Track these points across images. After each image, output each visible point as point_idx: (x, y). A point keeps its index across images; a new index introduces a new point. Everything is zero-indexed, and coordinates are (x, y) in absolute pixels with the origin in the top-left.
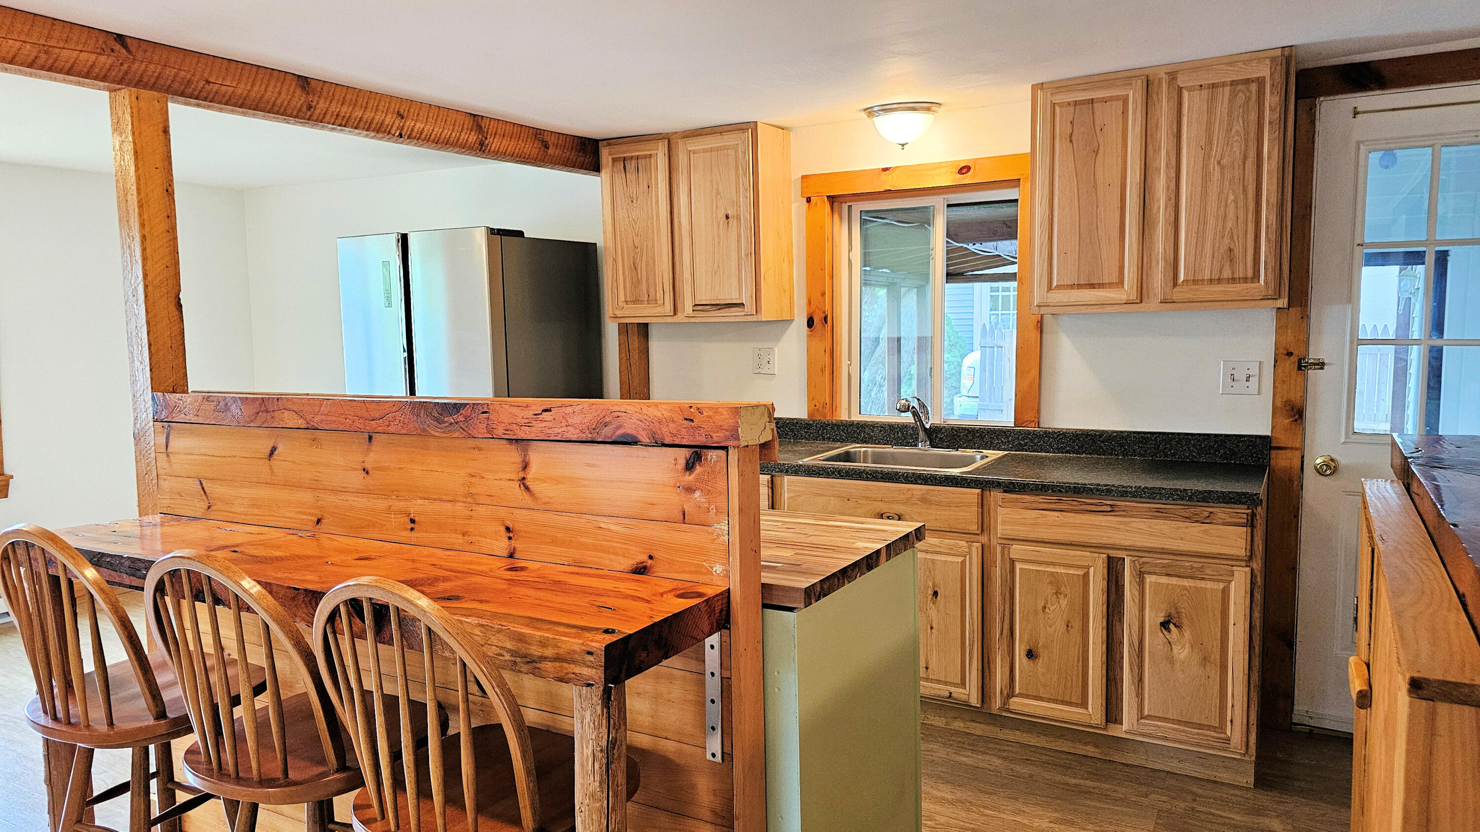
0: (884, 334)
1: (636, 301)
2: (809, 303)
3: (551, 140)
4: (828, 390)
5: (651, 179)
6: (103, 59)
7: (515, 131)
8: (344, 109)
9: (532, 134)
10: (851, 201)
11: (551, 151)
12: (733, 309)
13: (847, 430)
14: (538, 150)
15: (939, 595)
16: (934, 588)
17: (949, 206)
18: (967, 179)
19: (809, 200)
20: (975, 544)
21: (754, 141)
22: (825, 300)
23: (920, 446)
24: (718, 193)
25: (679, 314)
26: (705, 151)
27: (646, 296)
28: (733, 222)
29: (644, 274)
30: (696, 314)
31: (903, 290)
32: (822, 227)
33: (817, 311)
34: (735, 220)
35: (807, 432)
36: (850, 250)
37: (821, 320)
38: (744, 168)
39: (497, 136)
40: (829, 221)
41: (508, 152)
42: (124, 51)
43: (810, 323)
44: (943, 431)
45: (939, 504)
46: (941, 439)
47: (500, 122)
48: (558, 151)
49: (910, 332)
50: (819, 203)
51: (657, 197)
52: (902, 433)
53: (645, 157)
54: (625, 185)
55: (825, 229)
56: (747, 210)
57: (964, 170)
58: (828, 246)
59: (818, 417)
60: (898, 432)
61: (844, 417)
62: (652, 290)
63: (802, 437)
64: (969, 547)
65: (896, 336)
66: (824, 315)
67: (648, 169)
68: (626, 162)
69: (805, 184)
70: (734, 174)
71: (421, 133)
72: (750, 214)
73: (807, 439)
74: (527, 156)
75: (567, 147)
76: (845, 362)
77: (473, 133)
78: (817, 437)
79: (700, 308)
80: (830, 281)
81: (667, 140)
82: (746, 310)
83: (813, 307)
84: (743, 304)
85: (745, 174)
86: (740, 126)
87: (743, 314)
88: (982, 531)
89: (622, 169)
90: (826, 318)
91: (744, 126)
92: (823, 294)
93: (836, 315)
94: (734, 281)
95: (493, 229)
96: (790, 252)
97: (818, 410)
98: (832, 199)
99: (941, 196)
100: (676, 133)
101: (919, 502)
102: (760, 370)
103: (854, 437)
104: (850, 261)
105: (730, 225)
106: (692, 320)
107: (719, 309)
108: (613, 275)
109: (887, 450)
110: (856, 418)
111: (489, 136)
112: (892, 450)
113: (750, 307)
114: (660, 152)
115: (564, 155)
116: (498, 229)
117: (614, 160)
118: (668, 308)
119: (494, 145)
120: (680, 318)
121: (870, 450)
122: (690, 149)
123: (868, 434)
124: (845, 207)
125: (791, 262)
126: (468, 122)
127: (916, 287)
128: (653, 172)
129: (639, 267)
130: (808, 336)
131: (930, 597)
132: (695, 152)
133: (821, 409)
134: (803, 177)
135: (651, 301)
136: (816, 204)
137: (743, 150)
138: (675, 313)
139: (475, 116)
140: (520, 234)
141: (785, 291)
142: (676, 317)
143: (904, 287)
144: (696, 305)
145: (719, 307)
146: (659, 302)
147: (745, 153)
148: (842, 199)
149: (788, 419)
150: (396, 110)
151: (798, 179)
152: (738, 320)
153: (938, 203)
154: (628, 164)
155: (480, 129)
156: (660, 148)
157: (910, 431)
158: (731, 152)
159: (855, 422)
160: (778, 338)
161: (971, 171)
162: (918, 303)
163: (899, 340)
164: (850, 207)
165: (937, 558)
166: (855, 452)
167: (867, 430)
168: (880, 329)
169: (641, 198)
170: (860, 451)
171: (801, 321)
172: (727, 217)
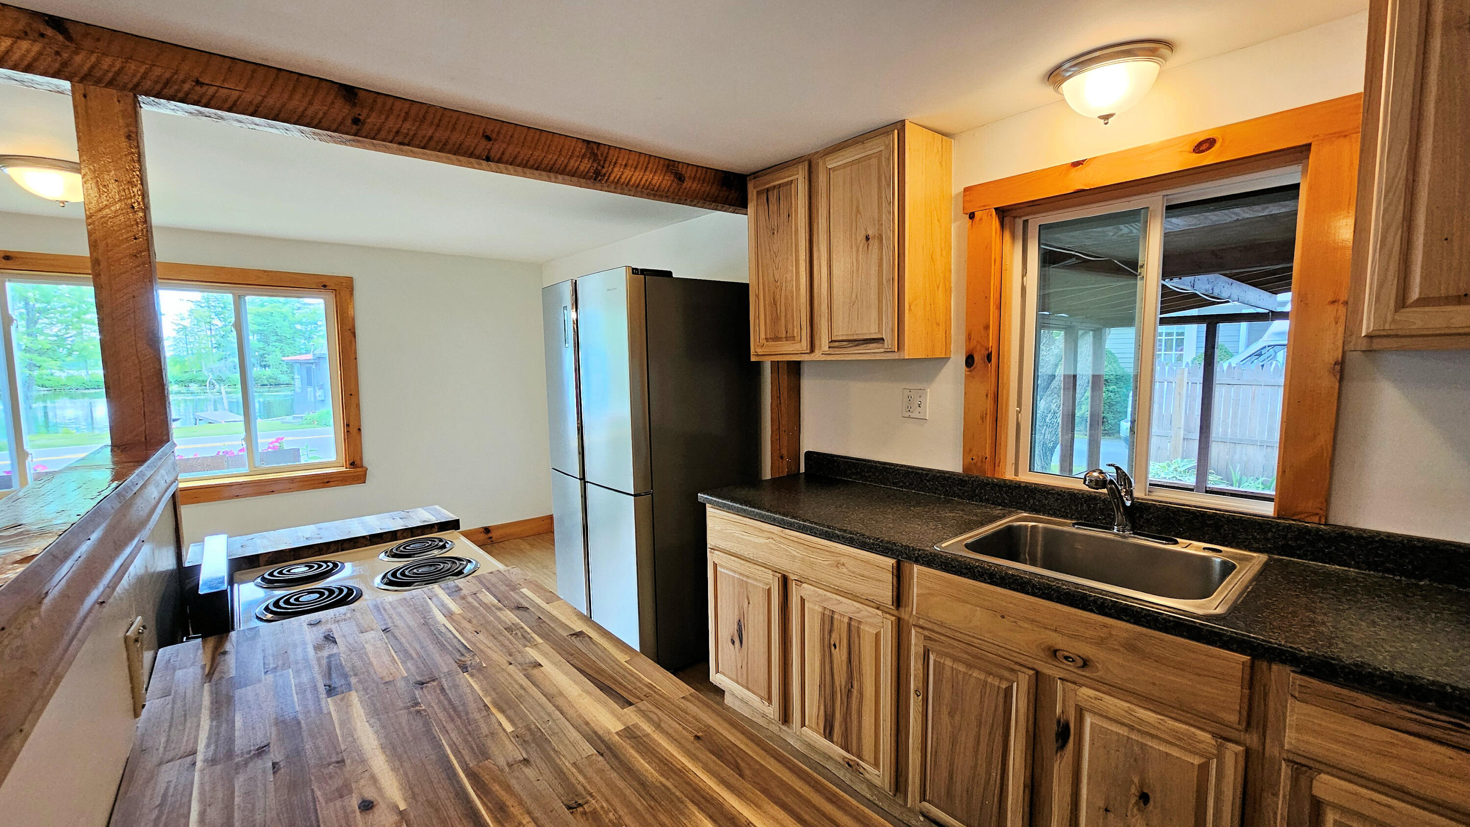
0: (1060, 372)
1: (776, 339)
2: (969, 338)
3: (688, 173)
4: (989, 441)
5: (791, 207)
6: (25, 45)
7: (641, 162)
8: (407, 125)
9: (664, 165)
10: (1028, 214)
11: (687, 184)
12: (872, 345)
13: (1012, 493)
14: (669, 182)
15: (1151, 802)
16: (1141, 786)
17: (1169, 208)
18: (1209, 158)
19: (972, 216)
20: (1230, 745)
21: (901, 145)
22: (988, 335)
23: (1115, 531)
24: (858, 211)
25: (817, 351)
26: (844, 166)
27: (784, 332)
28: (874, 244)
29: (783, 308)
30: (832, 351)
31: (1080, 332)
32: (988, 247)
33: (978, 347)
34: (876, 241)
35: (960, 490)
36: (1024, 273)
37: (983, 359)
38: (888, 176)
39: (618, 166)
40: (998, 239)
41: (631, 183)
42: (60, 38)
43: (970, 361)
44: (1152, 510)
45: (1159, 660)
46: (1148, 520)
47: (622, 151)
48: (694, 185)
49: (1085, 369)
50: (985, 218)
51: (796, 224)
52: (1089, 506)
53: (787, 184)
54: (767, 216)
55: (991, 248)
56: (889, 228)
57: (1205, 145)
58: (995, 270)
59: (975, 473)
60: (1082, 505)
61: (1009, 475)
62: (790, 326)
63: (955, 495)
64: (1220, 747)
65: (1072, 373)
66: (986, 353)
67: (789, 197)
68: (769, 193)
69: (968, 198)
70: (876, 189)
71: (516, 157)
72: (894, 231)
73: (959, 497)
74: (656, 188)
75: (707, 179)
76: (1013, 408)
77: (586, 161)
78: (973, 497)
79: (836, 344)
80: (997, 312)
81: (806, 163)
82: (886, 346)
83: (974, 343)
84: (882, 339)
85: (889, 185)
86: (884, 130)
87: (882, 350)
88: (1249, 724)
89: (765, 200)
90: (989, 357)
91: (888, 129)
92: (987, 327)
93: (1003, 352)
94: (874, 314)
95: (636, 269)
96: (947, 280)
97: (975, 464)
98: (1004, 214)
99: (1158, 193)
100: (817, 152)
101: (1122, 649)
102: (909, 414)
103: (1020, 503)
104: (1023, 289)
105: (870, 248)
106: (830, 358)
107: (856, 346)
108: (755, 312)
109: (1066, 529)
110: (1026, 477)
111: (607, 165)
112: (1073, 530)
113: (890, 341)
114: (800, 177)
115: (703, 189)
116: (641, 270)
117: (759, 193)
118: (805, 345)
119: (613, 175)
120: (817, 356)
121: (1041, 525)
122: (829, 167)
123: (1039, 501)
124: (1019, 222)
125: (948, 291)
126: (581, 149)
127: (1092, 330)
128: (793, 200)
129: (779, 302)
130: (966, 376)
131: (1133, 800)
132: (834, 169)
133: (979, 464)
134: (966, 190)
135: (790, 338)
136: (981, 219)
137: (887, 156)
138: (812, 350)
139: (588, 142)
140: (668, 274)
141: (938, 324)
142: (813, 355)
143: (1081, 329)
144: (832, 341)
145: (856, 343)
146: (796, 339)
147: (889, 159)
148: (1014, 213)
149: (939, 471)
150: (481, 131)
151: (959, 194)
152: (878, 357)
153: (1156, 202)
154: (770, 193)
155: (594, 157)
156: (800, 173)
157: (1100, 505)
158: (874, 161)
159: (1023, 485)
160: (930, 378)
161: (1217, 145)
162: (1094, 344)
163: (1075, 376)
164: (1026, 223)
165: (1150, 744)
166: (1020, 527)
167: (1038, 496)
168: (1057, 365)
169: (781, 230)
170: (1026, 526)
171: (958, 359)
172: (867, 238)
